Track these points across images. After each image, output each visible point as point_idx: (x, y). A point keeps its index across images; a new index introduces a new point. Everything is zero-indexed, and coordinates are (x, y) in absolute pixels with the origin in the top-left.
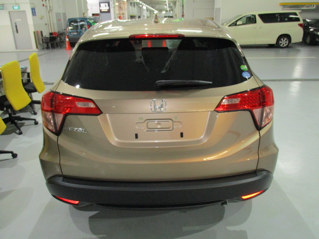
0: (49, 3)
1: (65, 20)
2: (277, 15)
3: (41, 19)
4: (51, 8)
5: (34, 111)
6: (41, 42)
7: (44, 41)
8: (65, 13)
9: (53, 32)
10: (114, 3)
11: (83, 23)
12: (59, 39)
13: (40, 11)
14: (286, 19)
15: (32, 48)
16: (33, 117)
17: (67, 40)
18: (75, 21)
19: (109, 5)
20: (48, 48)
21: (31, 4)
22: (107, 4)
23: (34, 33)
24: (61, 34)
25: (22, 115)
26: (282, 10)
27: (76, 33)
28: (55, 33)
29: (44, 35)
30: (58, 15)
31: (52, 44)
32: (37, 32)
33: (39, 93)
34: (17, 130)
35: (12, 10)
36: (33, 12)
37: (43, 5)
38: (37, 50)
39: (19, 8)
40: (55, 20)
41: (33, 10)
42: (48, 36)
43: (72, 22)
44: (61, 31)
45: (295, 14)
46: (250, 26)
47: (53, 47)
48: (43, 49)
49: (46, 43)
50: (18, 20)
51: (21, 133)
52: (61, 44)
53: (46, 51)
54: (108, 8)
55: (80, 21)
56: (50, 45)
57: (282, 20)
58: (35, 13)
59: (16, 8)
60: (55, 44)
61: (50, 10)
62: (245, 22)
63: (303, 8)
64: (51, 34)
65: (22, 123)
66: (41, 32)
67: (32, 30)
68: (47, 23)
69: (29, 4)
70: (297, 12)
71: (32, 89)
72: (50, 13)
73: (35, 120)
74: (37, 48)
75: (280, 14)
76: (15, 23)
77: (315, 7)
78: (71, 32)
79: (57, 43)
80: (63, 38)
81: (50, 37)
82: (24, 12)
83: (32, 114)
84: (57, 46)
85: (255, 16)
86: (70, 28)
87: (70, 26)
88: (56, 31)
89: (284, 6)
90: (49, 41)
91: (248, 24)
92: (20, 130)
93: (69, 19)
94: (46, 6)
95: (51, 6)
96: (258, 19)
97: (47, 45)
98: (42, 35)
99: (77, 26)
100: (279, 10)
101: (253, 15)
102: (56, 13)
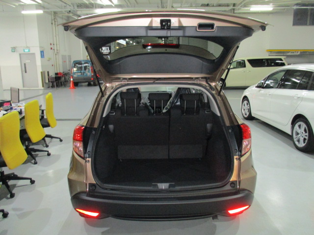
0: (57, 47)
1: (70, 61)
2: (264, 60)
3: (49, 60)
4: (58, 51)
5: (46, 144)
6: (47, 81)
7: (50, 80)
8: (70, 56)
9: (58, 72)
10: (115, 47)
11: (87, 65)
12: (63, 78)
13: (49, 54)
14: (273, 64)
15: (38, 87)
16: (45, 149)
17: (72, 79)
18: (80, 63)
19: (110, 49)
20: (53, 87)
21: (40, 47)
22: (108, 48)
23: (42, 73)
24: (65, 74)
25: (36, 147)
26: (269, 55)
27: (79, 74)
28: (60, 73)
29: (50, 75)
30: (64, 57)
31: (57, 83)
32: (44, 72)
33: (52, 127)
34: (32, 160)
35: (22, 52)
36: (41, 55)
37: (51, 49)
38: (43, 88)
39: (29, 51)
40: (61, 62)
41: (42, 53)
42: (54, 76)
43: (77, 63)
44: (66, 71)
45: (281, 60)
46: (241, 69)
47: (58, 86)
48: (49, 87)
49: (51, 82)
50: (27, 61)
51: (36, 163)
52: (65, 83)
53: (51, 90)
54: (109, 51)
55: (84, 63)
56: (55, 84)
57: (269, 65)
58: (44, 55)
59: (27, 51)
60: (60, 83)
61: (57, 53)
62: (235, 66)
63: (288, 54)
64: (56, 74)
65: (36, 154)
66: (48, 72)
67: (39, 70)
68: (53, 64)
69: (39, 48)
70: (282, 58)
71: (46, 124)
72: (57, 56)
73: (48, 152)
74: (43, 86)
75: (267, 60)
76: (25, 64)
77: (299, 53)
78: (75, 73)
79: (61, 82)
80: (67, 77)
81: (56, 77)
82: (34, 54)
83: (44, 147)
84: (62, 85)
85: (244, 61)
86: (75, 69)
87: (74, 67)
88: (62, 71)
89: (271, 52)
90: (55, 80)
91: (238, 68)
92: (35, 160)
93: (74, 61)
94: (54, 50)
95: (58, 49)
96: (247, 63)
97: (53, 84)
98: (48, 75)
99: (81, 67)
100: (266, 56)
101: (242, 60)
102: (62, 56)
